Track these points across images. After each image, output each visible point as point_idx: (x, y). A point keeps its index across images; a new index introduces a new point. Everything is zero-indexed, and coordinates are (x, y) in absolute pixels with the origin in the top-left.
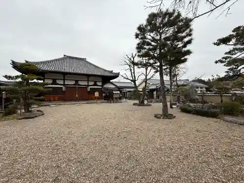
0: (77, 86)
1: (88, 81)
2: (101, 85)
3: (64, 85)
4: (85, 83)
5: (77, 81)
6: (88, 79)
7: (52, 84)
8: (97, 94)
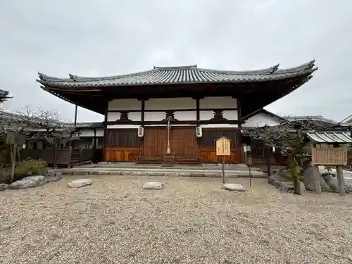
0: (169, 125)
1: (198, 110)
2: (236, 119)
3: (142, 123)
4: (192, 117)
5: (170, 113)
6: (198, 104)
7: (118, 123)
8: (223, 147)
